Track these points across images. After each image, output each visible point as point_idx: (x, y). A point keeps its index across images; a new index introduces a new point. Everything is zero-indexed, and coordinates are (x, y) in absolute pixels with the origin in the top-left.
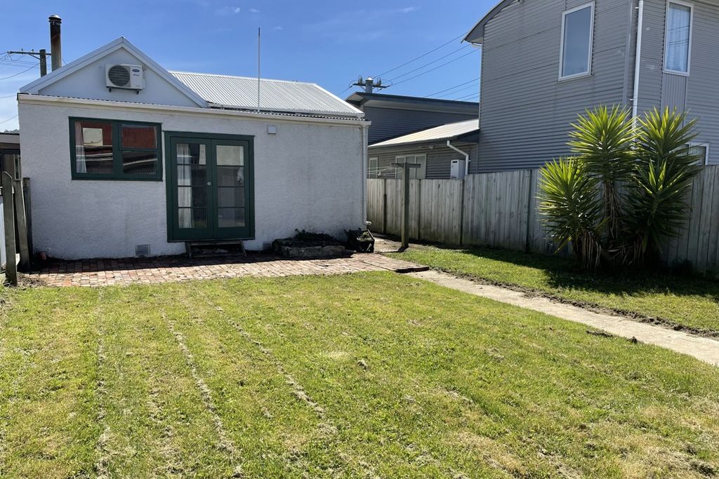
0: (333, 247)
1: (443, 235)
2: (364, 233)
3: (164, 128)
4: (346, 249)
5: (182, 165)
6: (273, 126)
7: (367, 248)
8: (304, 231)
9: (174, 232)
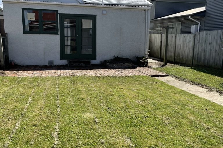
0: (128, 64)
1: (185, 60)
2: (144, 58)
3: (59, 12)
4: (134, 65)
5: (66, 28)
6: (105, 10)
7: (144, 65)
9: (63, 56)
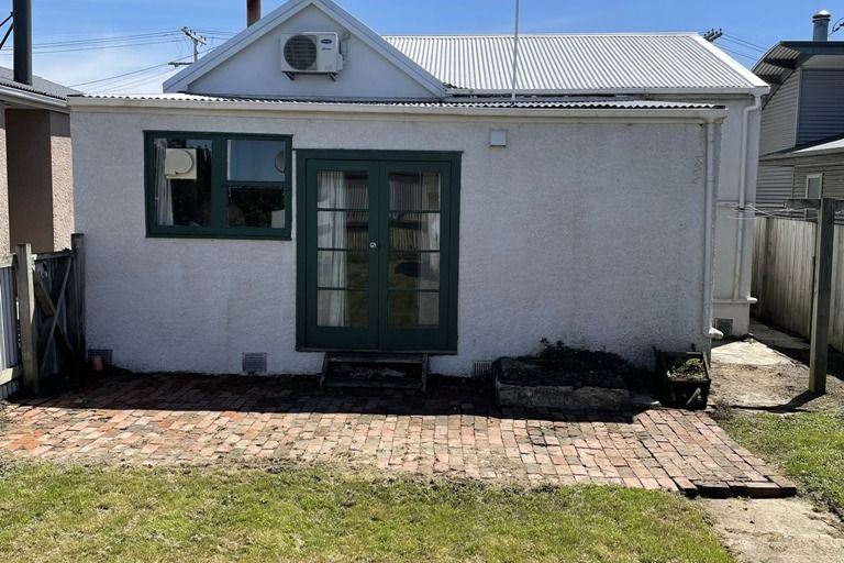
2: (689, 363)
3: (296, 144)
4: (632, 396)
6: (502, 130)
7: (688, 397)
8: (560, 343)
9: (308, 334)
